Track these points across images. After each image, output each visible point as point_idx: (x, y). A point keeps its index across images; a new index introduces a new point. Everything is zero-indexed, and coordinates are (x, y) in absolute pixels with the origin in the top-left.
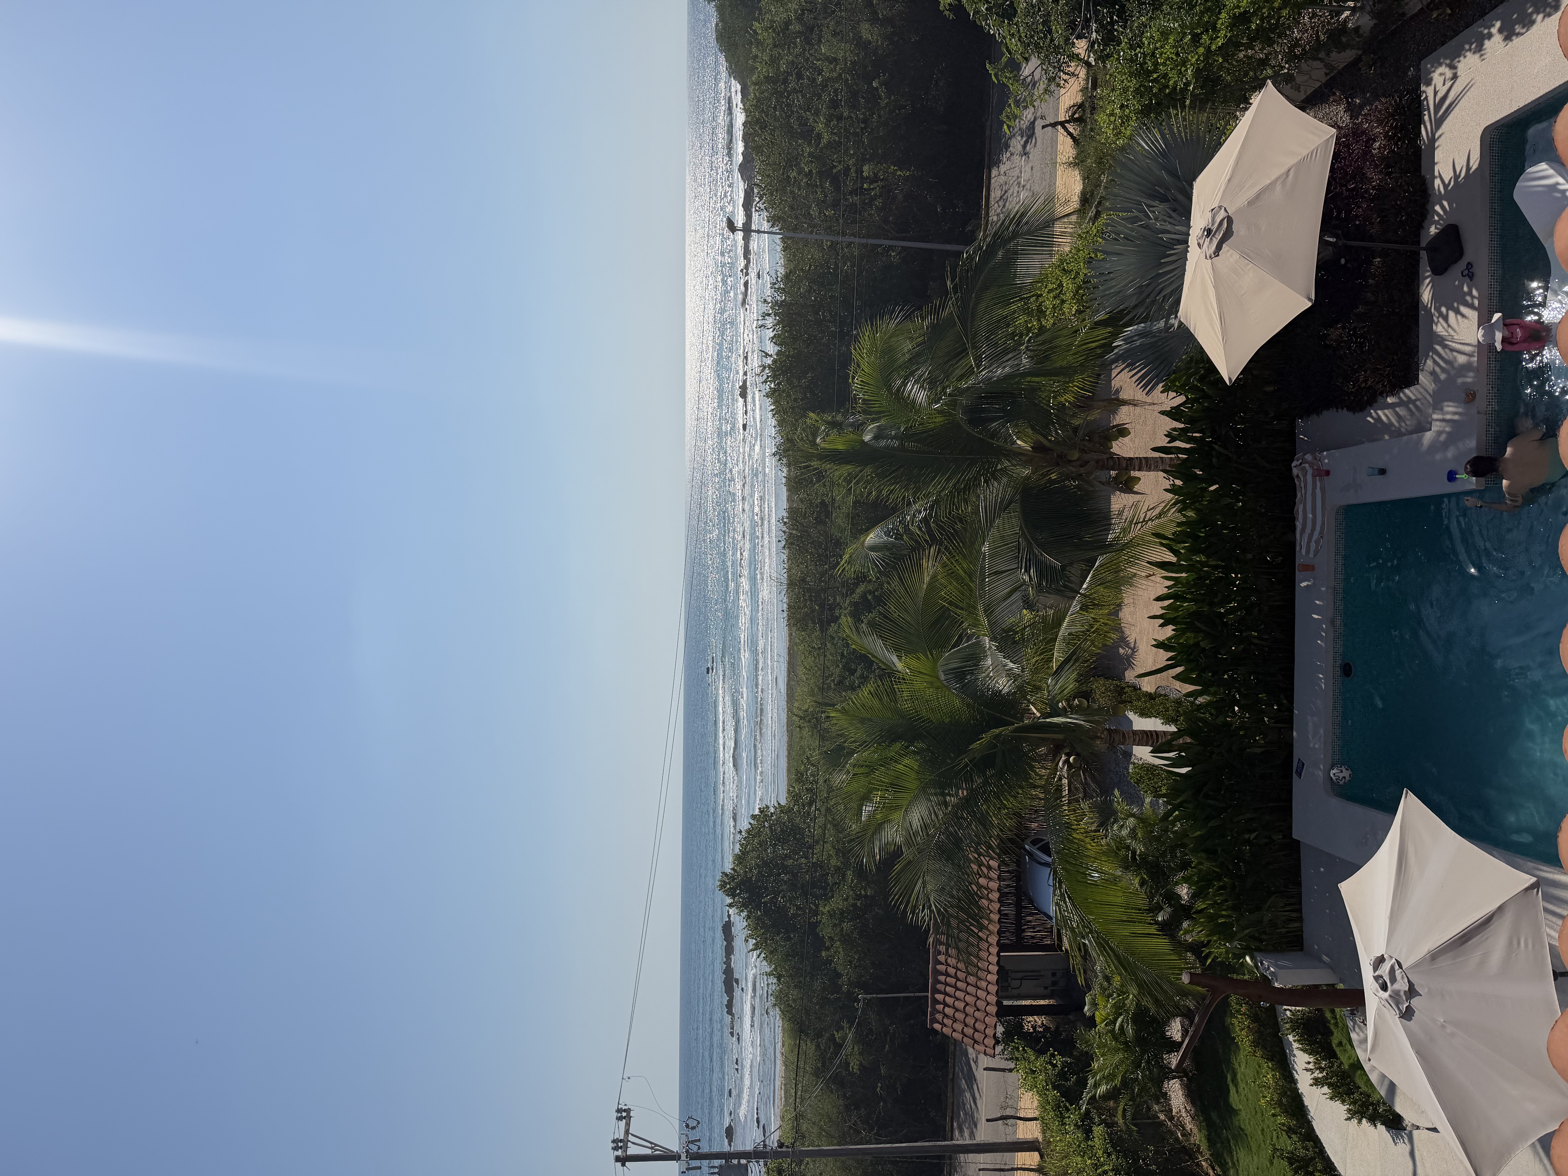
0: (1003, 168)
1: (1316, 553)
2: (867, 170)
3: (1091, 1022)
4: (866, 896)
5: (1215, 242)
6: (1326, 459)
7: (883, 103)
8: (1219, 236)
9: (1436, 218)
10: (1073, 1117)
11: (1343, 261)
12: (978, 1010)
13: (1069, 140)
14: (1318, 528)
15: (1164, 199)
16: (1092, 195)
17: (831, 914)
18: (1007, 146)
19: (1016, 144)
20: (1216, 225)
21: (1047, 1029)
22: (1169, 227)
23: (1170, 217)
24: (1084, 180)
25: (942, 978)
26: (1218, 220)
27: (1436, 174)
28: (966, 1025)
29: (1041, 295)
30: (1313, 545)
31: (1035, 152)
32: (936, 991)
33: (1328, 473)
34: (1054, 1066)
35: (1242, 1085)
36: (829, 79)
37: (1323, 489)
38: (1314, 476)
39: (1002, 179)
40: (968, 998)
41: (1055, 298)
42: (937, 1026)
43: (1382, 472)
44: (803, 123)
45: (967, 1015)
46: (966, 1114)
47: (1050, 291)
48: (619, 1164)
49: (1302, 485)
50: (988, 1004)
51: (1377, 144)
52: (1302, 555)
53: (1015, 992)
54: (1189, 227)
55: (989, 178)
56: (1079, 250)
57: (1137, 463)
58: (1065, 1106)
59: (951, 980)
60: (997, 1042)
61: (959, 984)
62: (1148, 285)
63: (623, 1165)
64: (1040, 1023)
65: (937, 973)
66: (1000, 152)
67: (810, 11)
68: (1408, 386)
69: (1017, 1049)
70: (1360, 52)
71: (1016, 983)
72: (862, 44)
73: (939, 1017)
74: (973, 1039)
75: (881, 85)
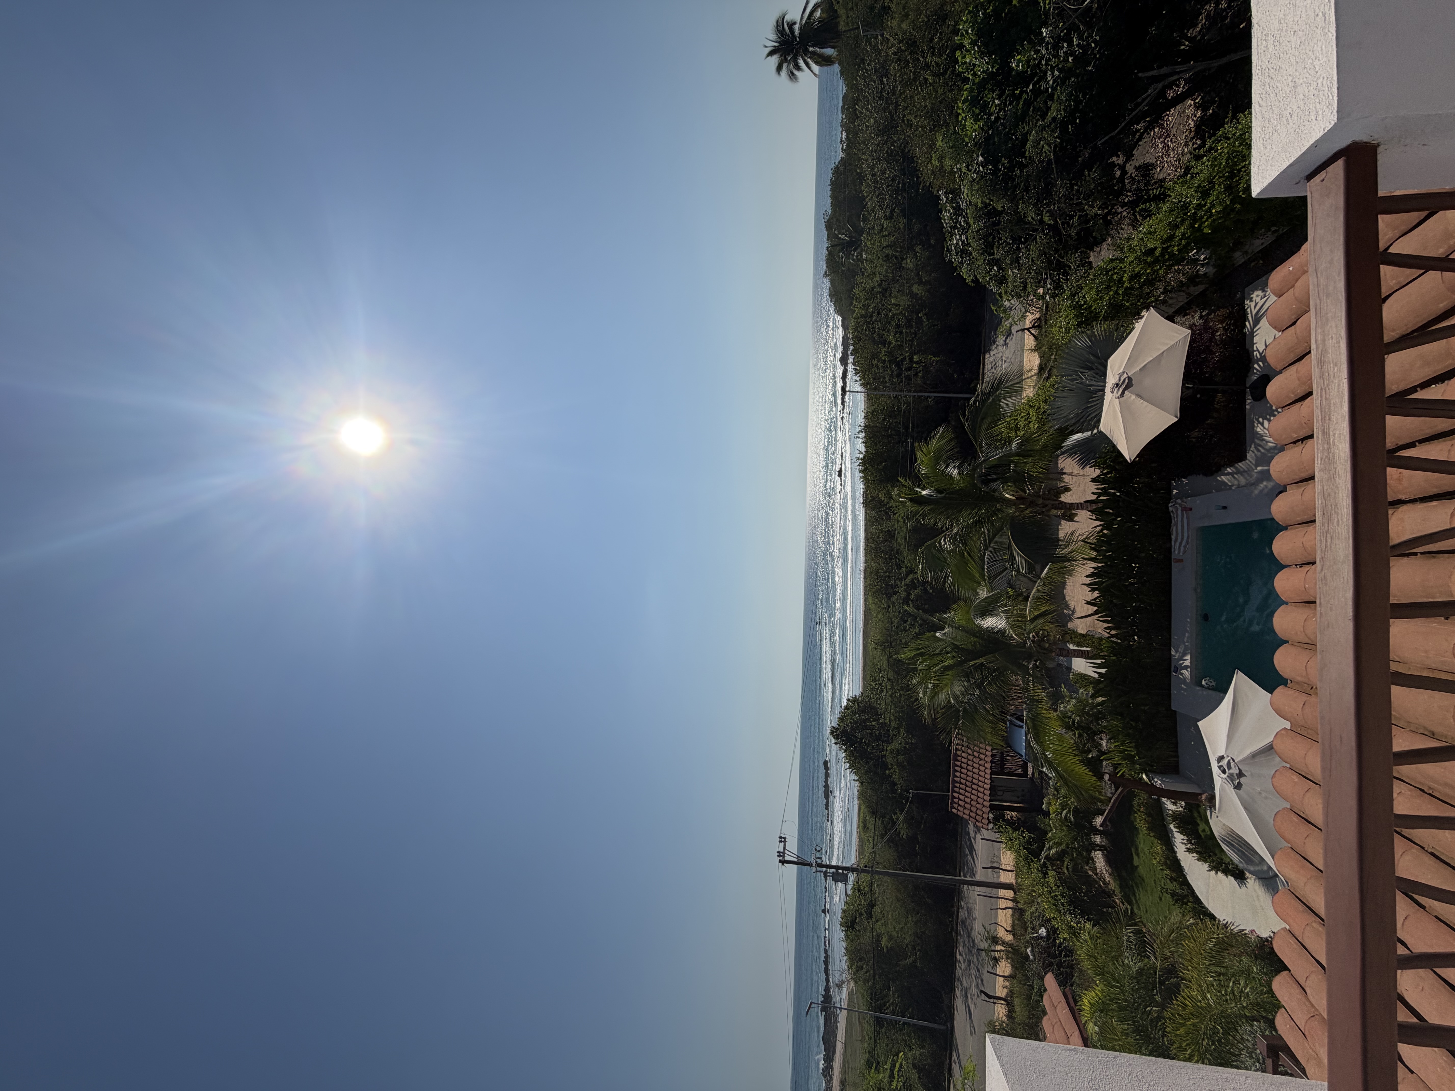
0: (992, 353)
1: (1184, 552)
2: (916, 358)
3: (1047, 814)
4: (912, 743)
5: (1121, 390)
6: (1189, 502)
7: (924, 324)
8: (1123, 387)
9: (1255, 371)
10: (1035, 866)
11: (1199, 396)
12: (979, 803)
13: (1032, 338)
14: (1185, 538)
15: (1091, 369)
16: (1046, 365)
17: (892, 752)
18: (994, 342)
19: (1000, 340)
20: (1121, 381)
21: (1019, 819)
22: (1094, 383)
23: (1094, 377)
24: (1041, 357)
25: (957, 785)
26: (1122, 379)
27: (1255, 349)
28: (971, 811)
29: (1017, 419)
30: (1182, 549)
31: (1011, 343)
32: (953, 791)
33: (1191, 509)
34: (1024, 837)
35: (1141, 855)
36: (895, 314)
37: (1188, 518)
38: (1182, 511)
39: (992, 359)
40: (972, 797)
41: (1025, 420)
42: (954, 811)
43: (1225, 508)
44: (881, 336)
45: (972, 806)
46: (968, 868)
47: (1022, 417)
48: (780, 864)
49: (1175, 516)
50: (984, 800)
51: (1219, 333)
52: (1175, 554)
53: (999, 798)
54: (1105, 382)
55: (984, 359)
56: (1039, 395)
57: (1076, 506)
58: (1031, 859)
59: (963, 787)
60: (990, 822)
61: (967, 789)
62: (1081, 413)
63: (783, 865)
64: (1014, 816)
65: (954, 782)
66: (991, 345)
67: (886, 281)
68: (1240, 461)
69: (1002, 827)
70: (1207, 286)
71: (1000, 793)
72: (913, 295)
73: (956, 806)
74: (976, 819)
75: (924, 315)
